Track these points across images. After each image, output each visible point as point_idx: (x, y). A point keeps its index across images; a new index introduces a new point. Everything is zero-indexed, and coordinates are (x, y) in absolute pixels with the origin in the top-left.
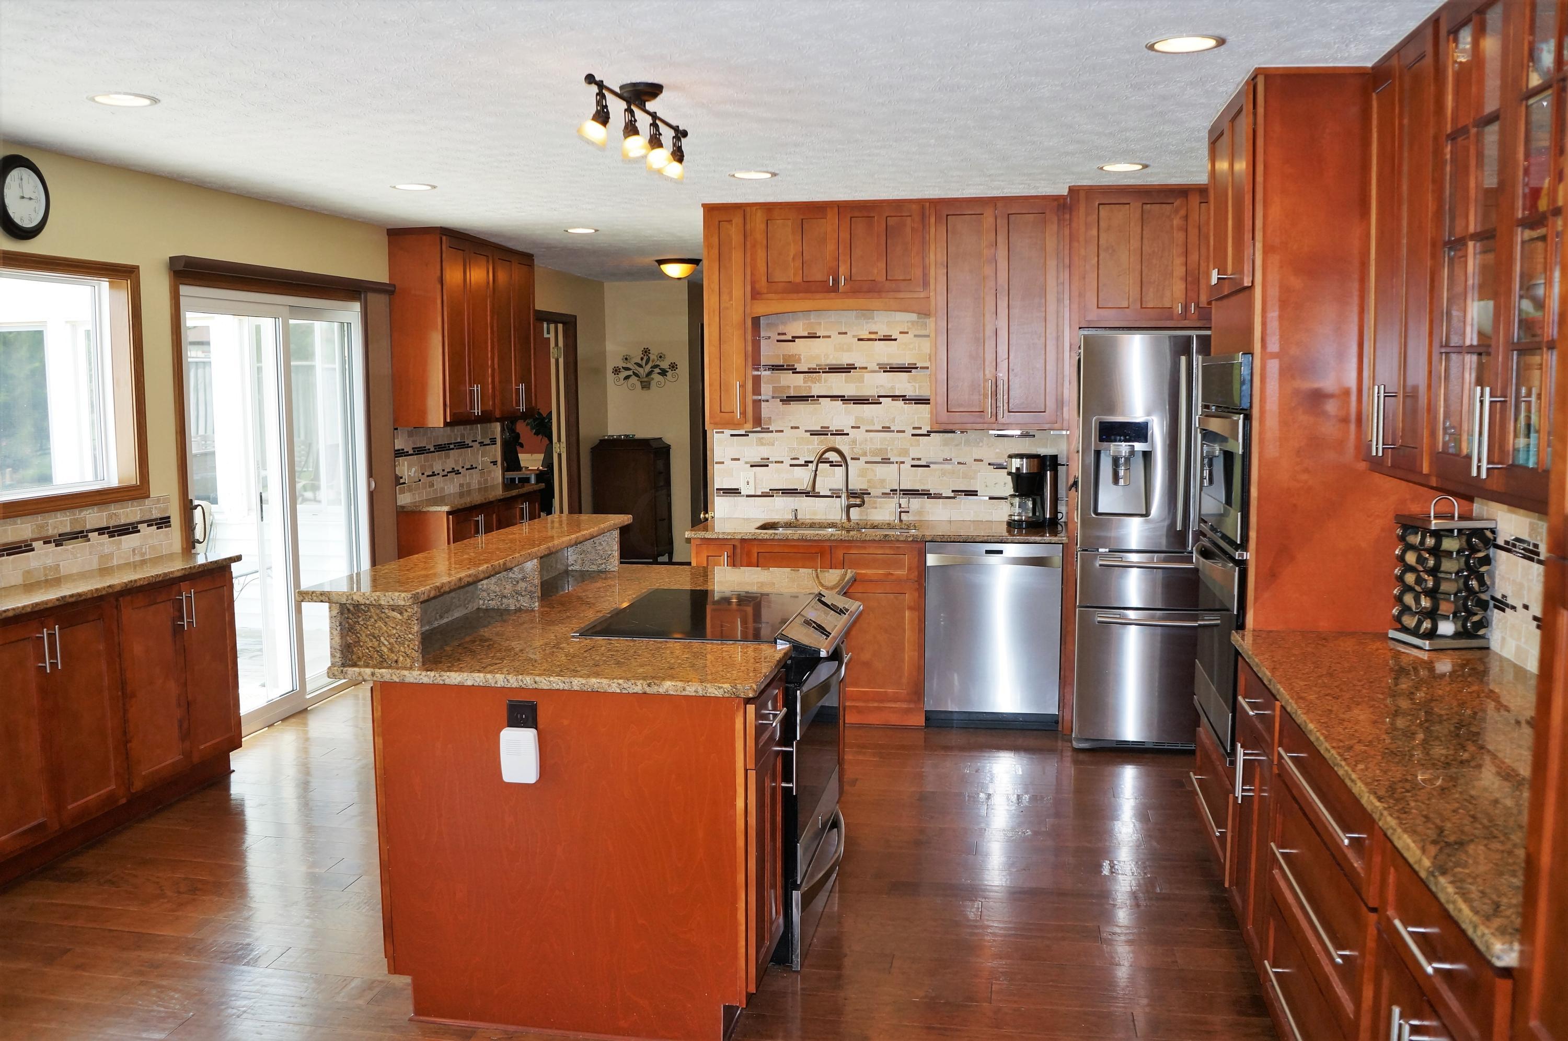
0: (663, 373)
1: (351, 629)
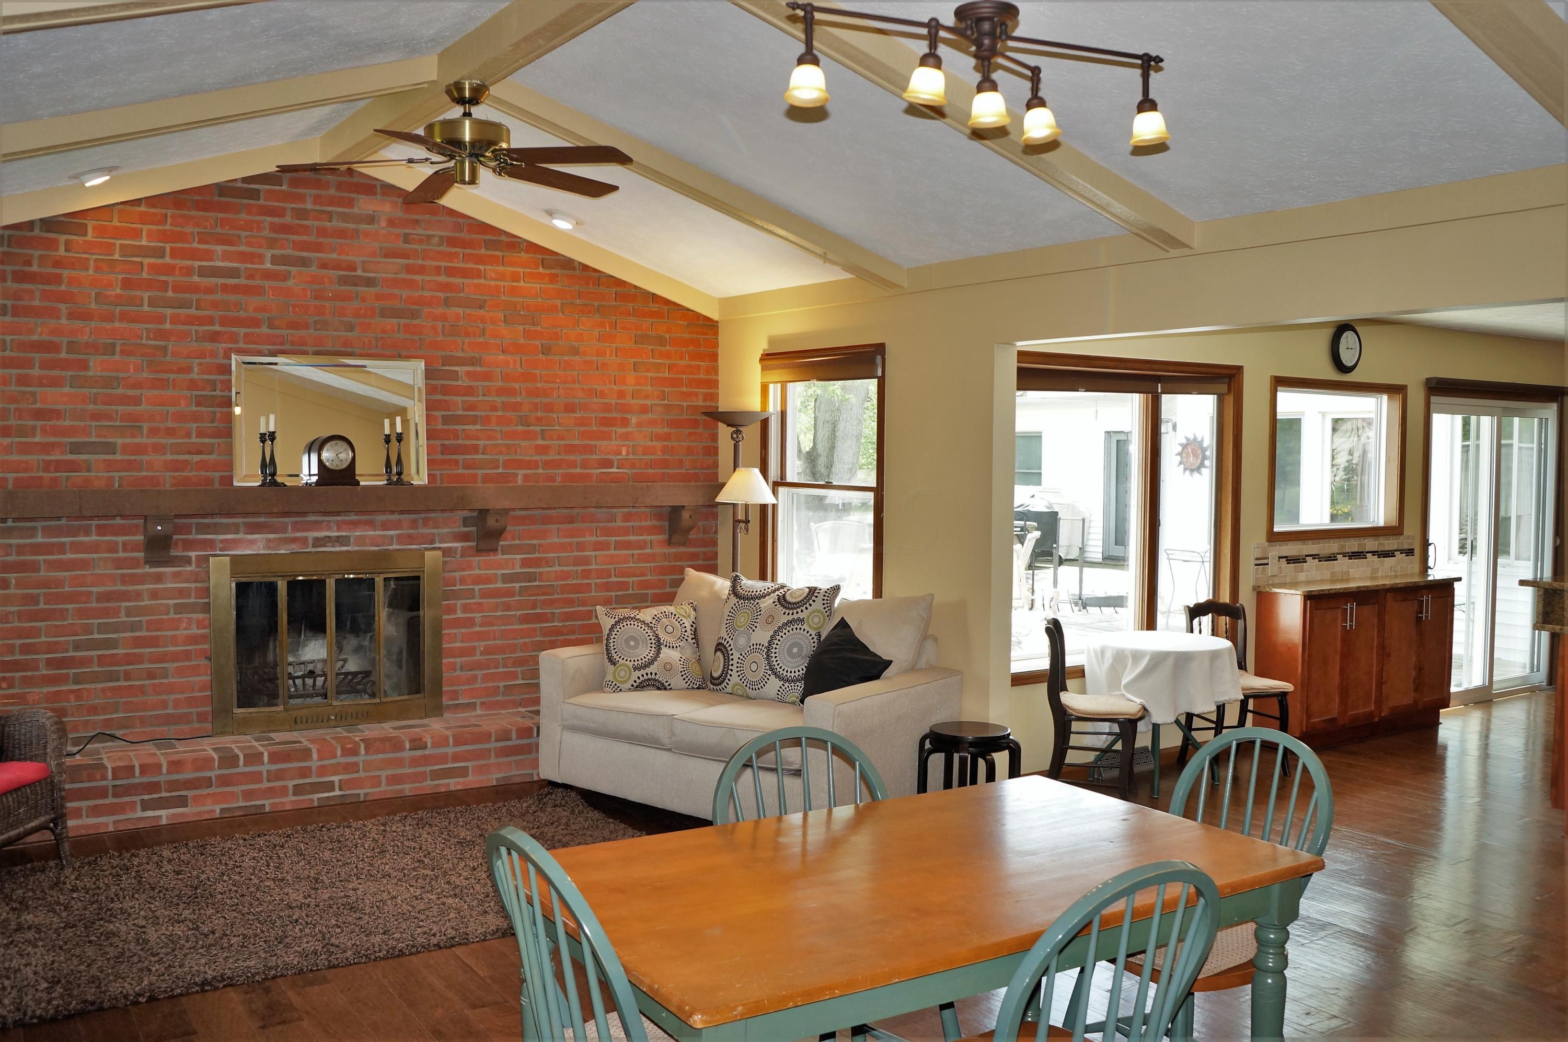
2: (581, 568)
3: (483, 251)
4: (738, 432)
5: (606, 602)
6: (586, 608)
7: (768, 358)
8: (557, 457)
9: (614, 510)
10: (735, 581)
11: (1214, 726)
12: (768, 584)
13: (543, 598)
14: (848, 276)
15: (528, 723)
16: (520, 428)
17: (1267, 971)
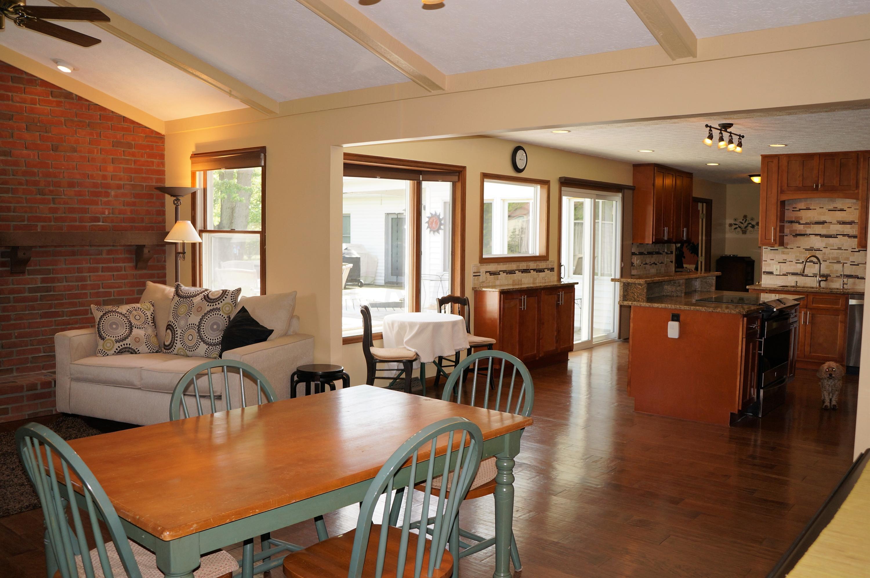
0: (753, 227)
1: (626, 290)
2: (80, 283)
3: (10, 84)
4: (178, 200)
5: (97, 304)
6: (85, 308)
7: (194, 156)
8: (64, 215)
9: (100, 248)
10: (177, 287)
11: (454, 364)
12: (198, 289)
13: (56, 302)
14: (244, 106)
15: (49, 379)
16: (38, 196)
17: (503, 484)
